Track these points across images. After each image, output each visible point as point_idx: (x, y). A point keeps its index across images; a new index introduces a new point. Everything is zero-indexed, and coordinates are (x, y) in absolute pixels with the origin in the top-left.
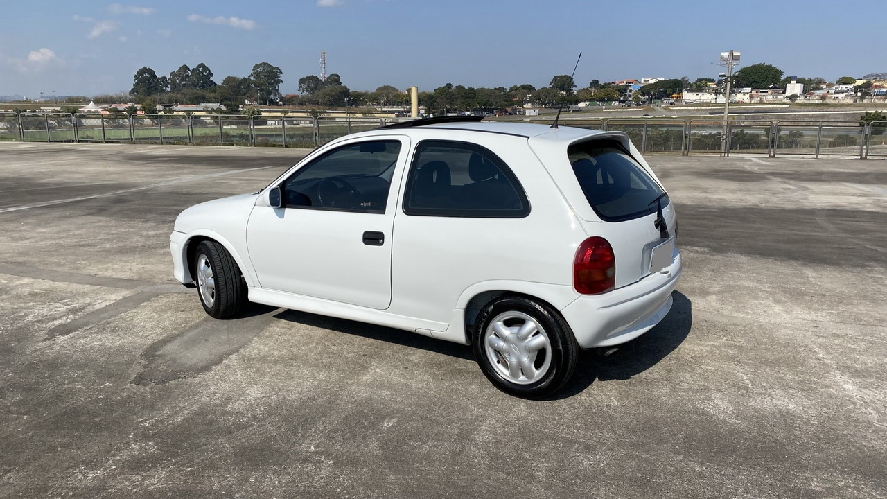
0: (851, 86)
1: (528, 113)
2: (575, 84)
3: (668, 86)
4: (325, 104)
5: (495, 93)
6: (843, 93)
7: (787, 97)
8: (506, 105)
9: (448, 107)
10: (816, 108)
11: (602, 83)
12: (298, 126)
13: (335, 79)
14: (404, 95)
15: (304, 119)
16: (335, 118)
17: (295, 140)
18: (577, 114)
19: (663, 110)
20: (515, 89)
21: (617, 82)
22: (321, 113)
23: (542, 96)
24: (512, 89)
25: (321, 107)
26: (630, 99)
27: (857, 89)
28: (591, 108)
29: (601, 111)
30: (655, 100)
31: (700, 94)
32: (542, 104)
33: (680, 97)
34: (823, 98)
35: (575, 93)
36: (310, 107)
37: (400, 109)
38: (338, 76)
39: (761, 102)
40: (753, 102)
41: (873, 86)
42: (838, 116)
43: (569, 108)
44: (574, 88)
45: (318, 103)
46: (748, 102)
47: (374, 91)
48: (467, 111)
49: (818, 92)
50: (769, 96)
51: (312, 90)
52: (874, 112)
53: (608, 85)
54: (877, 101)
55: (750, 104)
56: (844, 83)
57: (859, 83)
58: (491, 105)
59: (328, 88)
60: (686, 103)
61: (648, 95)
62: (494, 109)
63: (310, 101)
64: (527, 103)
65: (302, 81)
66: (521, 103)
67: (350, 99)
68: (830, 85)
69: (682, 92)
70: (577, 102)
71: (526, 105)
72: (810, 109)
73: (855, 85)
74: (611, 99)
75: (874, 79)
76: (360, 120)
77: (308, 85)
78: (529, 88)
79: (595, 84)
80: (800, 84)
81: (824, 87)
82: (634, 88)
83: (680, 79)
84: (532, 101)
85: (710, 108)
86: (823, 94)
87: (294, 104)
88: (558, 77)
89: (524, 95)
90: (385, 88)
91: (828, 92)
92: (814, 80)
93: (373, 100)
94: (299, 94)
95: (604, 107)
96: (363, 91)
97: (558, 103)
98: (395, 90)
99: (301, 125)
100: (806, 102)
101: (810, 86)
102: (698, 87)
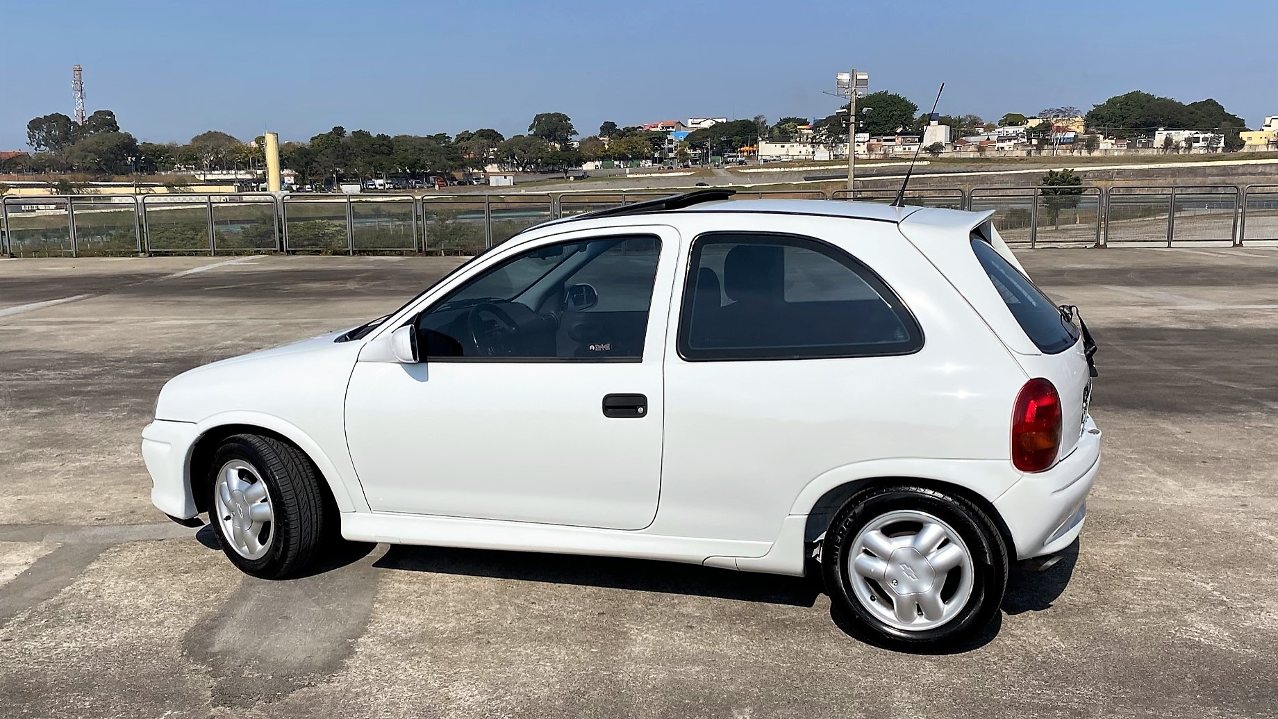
0: (1021, 129)
1: (493, 181)
2: (575, 128)
3: (733, 132)
4: (87, 169)
5: (428, 144)
6: (1010, 140)
7: (925, 149)
8: (452, 168)
9: (342, 171)
10: (971, 166)
11: (620, 127)
12: (33, 215)
13: (105, 121)
14: (250, 150)
15: (45, 201)
16: (109, 197)
17: (27, 242)
18: (582, 183)
19: (729, 175)
20: (466, 137)
21: (646, 125)
22: (80, 187)
23: (516, 150)
24: (460, 138)
25: (80, 176)
26: (671, 155)
27: (1031, 133)
28: (606, 171)
29: (623, 177)
30: (713, 158)
31: (787, 145)
32: (519, 165)
33: (754, 152)
34: (981, 149)
35: (576, 145)
36: (56, 177)
37: (243, 175)
38: (111, 114)
39: (886, 158)
40: (873, 157)
41: (1054, 128)
42: (1006, 179)
43: (566, 172)
44: (573, 137)
45: (71, 168)
46: (865, 157)
47: (188, 142)
48: (377, 178)
49: (972, 139)
50: (898, 147)
51: (57, 143)
52: (1061, 170)
53: (630, 131)
54: (1061, 152)
55: (869, 161)
56: (1011, 124)
57: (1033, 123)
58: (423, 167)
59: (92, 138)
60: (765, 161)
61: (701, 148)
62: (430, 175)
63: (53, 165)
64: (491, 163)
65: (35, 125)
66: (481, 163)
67: (138, 158)
68: (990, 128)
69: (757, 143)
70: (580, 161)
71: (490, 166)
72: (963, 166)
73: (1028, 126)
74: (639, 157)
75: (1054, 117)
76: (162, 199)
77: (49, 133)
78: (491, 136)
79: (608, 128)
80: (944, 127)
81: (981, 130)
82: (677, 136)
83: (752, 120)
84: (498, 160)
85: (805, 169)
86: (981, 143)
87: (19, 172)
88: (542, 116)
89: (483, 149)
90: (211, 135)
91: (988, 139)
92: (965, 120)
93: (187, 160)
94: (31, 151)
95: (628, 170)
96: (165, 142)
97: (548, 164)
98: (231, 139)
99: (38, 213)
100: (956, 155)
101: (960, 129)
102: (783, 133)
